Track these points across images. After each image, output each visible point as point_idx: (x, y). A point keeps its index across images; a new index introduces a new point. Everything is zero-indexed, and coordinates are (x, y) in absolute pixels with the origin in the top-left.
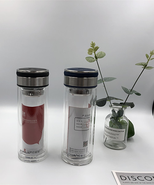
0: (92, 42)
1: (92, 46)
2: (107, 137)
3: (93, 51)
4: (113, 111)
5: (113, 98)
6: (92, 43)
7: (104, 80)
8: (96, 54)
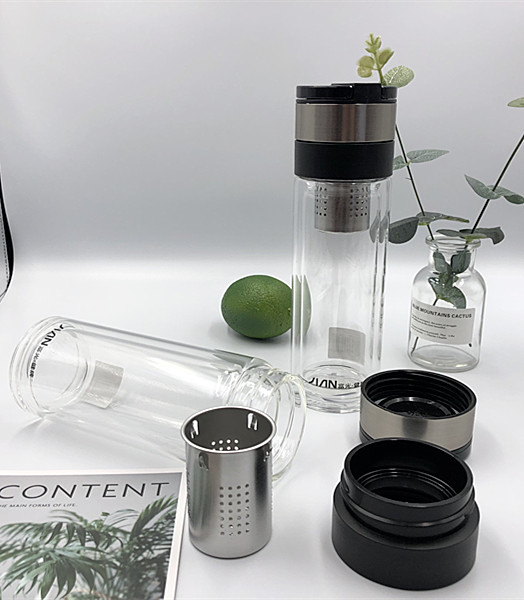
0: (371, 36)
1: (369, 47)
2: (419, 334)
3: (375, 67)
4: (438, 255)
5: (438, 216)
6: (372, 40)
7: (408, 160)
8: (383, 75)
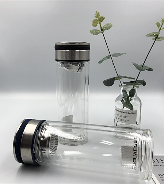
0: (97, 12)
2: (117, 120)
3: (98, 23)
7: (112, 56)
8: (101, 25)
